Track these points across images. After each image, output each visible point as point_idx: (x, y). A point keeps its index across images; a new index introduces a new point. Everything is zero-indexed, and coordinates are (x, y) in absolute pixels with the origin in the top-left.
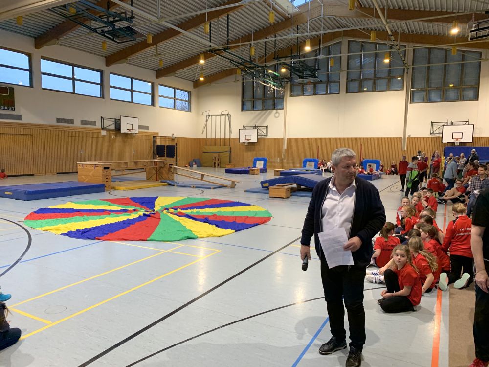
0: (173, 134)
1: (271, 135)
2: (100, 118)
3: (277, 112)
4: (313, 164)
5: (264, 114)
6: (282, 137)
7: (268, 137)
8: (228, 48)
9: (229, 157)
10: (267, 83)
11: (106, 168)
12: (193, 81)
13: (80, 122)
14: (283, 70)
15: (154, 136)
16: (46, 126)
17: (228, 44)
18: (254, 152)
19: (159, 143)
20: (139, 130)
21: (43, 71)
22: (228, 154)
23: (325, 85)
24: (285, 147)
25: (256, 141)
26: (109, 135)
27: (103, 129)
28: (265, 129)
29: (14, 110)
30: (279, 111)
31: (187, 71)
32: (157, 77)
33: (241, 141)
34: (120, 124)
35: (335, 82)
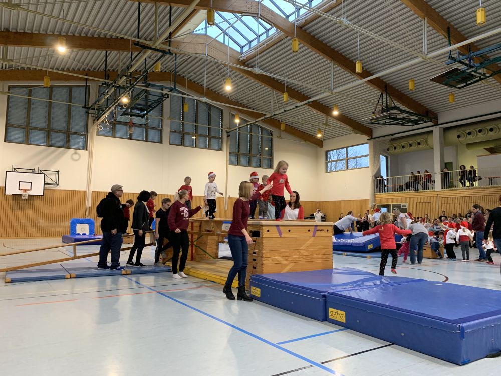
1: (65, 184)
3: (76, 153)
5: (53, 152)
6: (85, 189)
7: (58, 188)
24: (89, 203)
25: (42, 194)
28: (55, 177)
30: (78, 151)
33: (9, 192)
35: (156, 129)
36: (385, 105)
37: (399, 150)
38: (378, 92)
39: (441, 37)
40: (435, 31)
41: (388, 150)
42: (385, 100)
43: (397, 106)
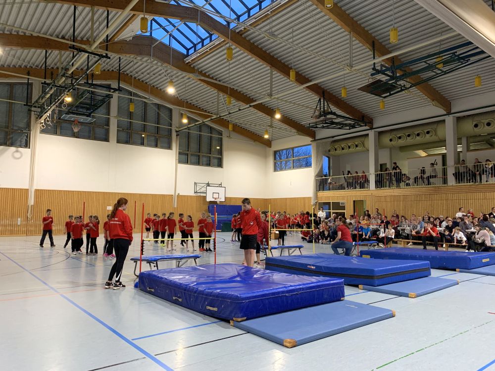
6: (27, 188)
14: (69, 99)
24: (31, 202)
35: (103, 127)
36: (322, 110)
37: (339, 152)
38: (316, 98)
39: (366, 50)
40: (361, 44)
41: (329, 151)
42: (322, 105)
43: (333, 111)
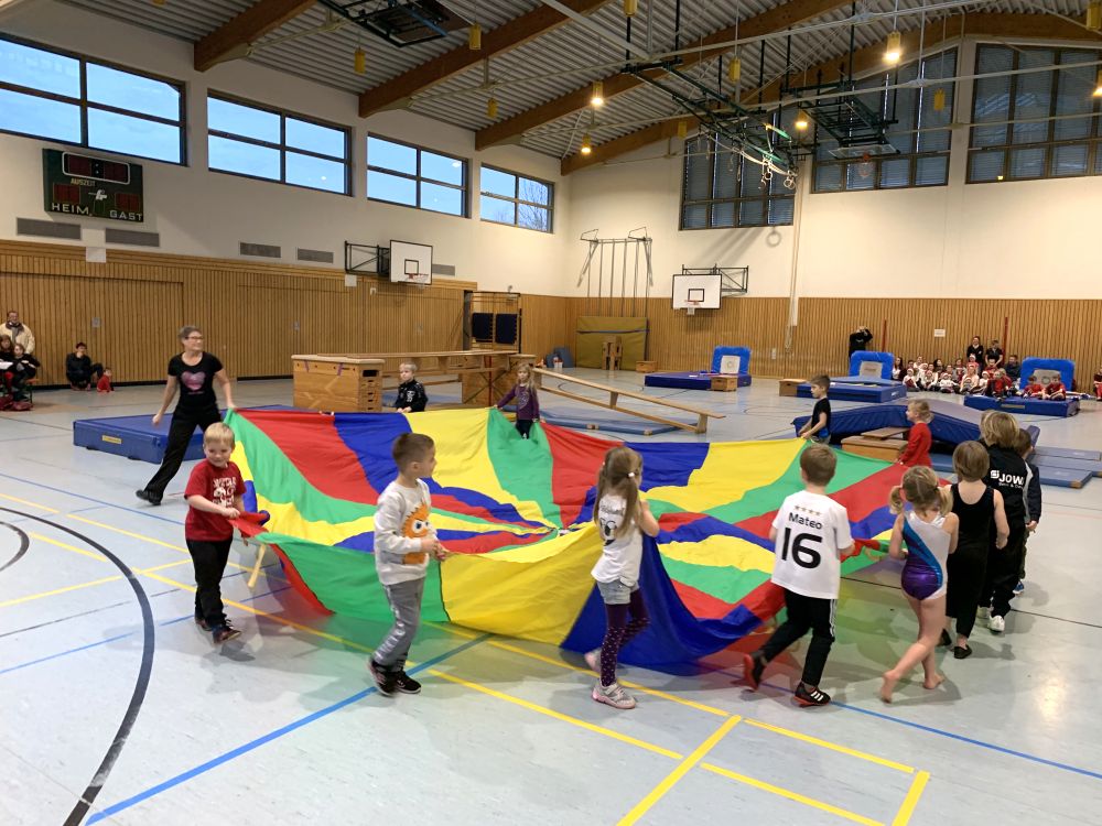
0: (511, 287)
1: (760, 288)
2: (343, 244)
3: (774, 233)
4: (880, 366)
5: (742, 234)
6: (787, 295)
7: (747, 295)
8: (676, 60)
9: (644, 343)
10: (759, 156)
11: (369, 373)
12: (560, 158)
13: (295, 255)
14: (802, 125)
15: (466, 292)
16: (215, 261)
17: (677, 50)
18: (709, 335)
19: (477, 308)
20: (435, 276)
21: (211, 126)
22: (643, 337)
23: (904, 164)
24: (794, 320)
25: (717, 306)
26: (362, 285)
27: (349, 271)
28: (741, 277)
29: (142, 220)
30: (779, 229)
31: (549, 132)
32: (479, 145)
33: (677, 305)
34: (388, 261)
35: (934, 154)
